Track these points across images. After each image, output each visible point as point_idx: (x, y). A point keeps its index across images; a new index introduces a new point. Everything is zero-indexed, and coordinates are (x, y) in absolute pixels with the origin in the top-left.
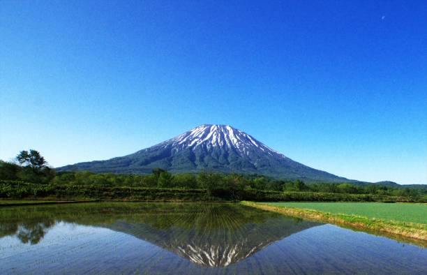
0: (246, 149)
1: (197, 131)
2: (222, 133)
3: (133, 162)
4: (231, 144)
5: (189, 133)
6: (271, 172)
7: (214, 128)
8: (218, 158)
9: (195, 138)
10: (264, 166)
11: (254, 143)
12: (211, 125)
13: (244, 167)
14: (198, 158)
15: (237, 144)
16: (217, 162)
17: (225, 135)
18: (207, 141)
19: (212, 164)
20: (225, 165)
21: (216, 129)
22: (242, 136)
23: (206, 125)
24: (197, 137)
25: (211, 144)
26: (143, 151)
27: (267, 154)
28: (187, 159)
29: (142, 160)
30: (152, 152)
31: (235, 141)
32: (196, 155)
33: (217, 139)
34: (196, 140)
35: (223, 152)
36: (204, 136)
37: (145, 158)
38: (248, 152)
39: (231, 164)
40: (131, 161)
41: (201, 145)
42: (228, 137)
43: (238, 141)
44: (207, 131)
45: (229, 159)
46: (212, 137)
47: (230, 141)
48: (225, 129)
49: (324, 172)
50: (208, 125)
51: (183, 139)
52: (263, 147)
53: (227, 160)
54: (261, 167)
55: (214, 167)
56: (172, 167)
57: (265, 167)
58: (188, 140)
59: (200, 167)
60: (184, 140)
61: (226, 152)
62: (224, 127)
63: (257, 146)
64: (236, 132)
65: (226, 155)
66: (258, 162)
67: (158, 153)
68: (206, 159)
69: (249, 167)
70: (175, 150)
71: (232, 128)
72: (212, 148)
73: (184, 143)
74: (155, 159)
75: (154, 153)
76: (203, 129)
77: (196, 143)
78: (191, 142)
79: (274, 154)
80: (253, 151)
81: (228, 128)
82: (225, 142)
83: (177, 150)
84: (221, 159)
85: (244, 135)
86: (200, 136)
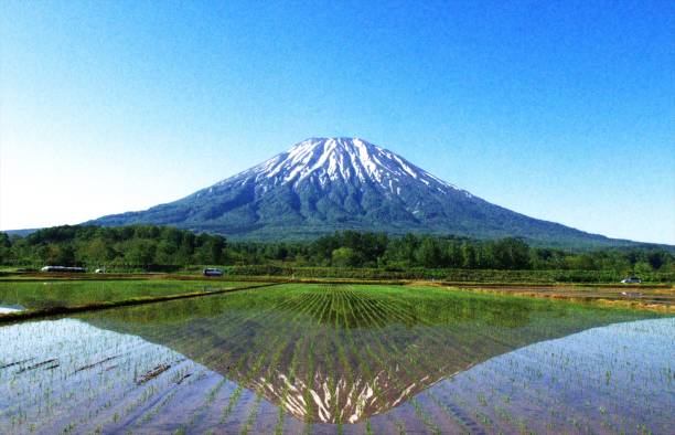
0: (395, 184)
1: (300, 152)
2: (345, 152)
3: (191, 212)
4: (365, 174)
5: (284, 156)
6: (451, 227)
7: (330, 145)
8: (343, 203)
9: (295, 166)
10: (434, 215)
11: (408, 170)
12: (325, 140)
13: (395, 219)
14: (305, 203)
15: (376, 174)
16: (343, 210)
17: (353, 157)
18: (318, 171)
19: (334, 214)
20: (359, 216)
21: (334, 145)
22: (383, 159)
23: (314, 140)
24: (299, 164)
25: (327, 175)
26: (204, 192)
27: (434, 191)
28: (286, 205)
29: (207, 208)
30: (222, 193)
31: (373, 167)
32: (301, 198)
33: (338, 166)
34: (298, 168)
35: (351, 190)
36: (313, 161)
37: (212, 205)
38: (398, 189)
39: (369, 212)
40: (188, 212)
41: (308, 178)
42: (358, 161)
43: (378, 167)
44: (319, 152)
45: (365, 204)
46: (328, 161)
47: (363, 169)
48: (352, 146)
49: (557, 224)
50: (318, 140)
51: (275, 166)
52: (427, 178)
53: (361, 207)
54: (428, 217)
55: (340, 220)
56: (260, 221)
57: (436, 219)
58: (282, 170)
59: (313, 220)
60: (277, 170)
61: (357, 190)
62: (349, 141)
63: (414, 176)
64: (372, 151)
65: (358, 197)
66: (421, 208)
67: (233, 195)
68: (320, 204)
69: (405, 217)
70: (262, 189)
71: (364, 142)
72: (329, 183)
73: (278, 175)
74: (229, 206)
75: (225, 195)
76: (310, 148)
77: (299, 174)
78: (289, 172)
79: (449, 190)
80: (409, 187)
81: (357, 143)
82: (352, 171)
83: (265, 188)
84: (348, 205)
85: (389, 156)
86: (306, 161)
